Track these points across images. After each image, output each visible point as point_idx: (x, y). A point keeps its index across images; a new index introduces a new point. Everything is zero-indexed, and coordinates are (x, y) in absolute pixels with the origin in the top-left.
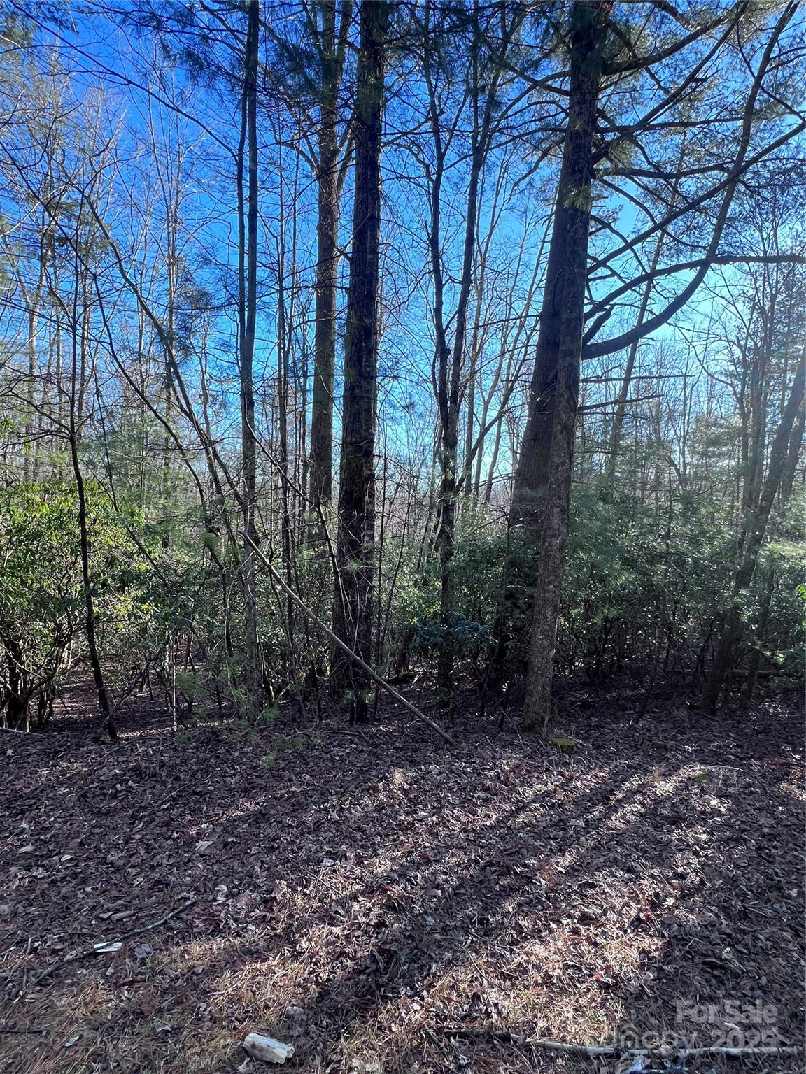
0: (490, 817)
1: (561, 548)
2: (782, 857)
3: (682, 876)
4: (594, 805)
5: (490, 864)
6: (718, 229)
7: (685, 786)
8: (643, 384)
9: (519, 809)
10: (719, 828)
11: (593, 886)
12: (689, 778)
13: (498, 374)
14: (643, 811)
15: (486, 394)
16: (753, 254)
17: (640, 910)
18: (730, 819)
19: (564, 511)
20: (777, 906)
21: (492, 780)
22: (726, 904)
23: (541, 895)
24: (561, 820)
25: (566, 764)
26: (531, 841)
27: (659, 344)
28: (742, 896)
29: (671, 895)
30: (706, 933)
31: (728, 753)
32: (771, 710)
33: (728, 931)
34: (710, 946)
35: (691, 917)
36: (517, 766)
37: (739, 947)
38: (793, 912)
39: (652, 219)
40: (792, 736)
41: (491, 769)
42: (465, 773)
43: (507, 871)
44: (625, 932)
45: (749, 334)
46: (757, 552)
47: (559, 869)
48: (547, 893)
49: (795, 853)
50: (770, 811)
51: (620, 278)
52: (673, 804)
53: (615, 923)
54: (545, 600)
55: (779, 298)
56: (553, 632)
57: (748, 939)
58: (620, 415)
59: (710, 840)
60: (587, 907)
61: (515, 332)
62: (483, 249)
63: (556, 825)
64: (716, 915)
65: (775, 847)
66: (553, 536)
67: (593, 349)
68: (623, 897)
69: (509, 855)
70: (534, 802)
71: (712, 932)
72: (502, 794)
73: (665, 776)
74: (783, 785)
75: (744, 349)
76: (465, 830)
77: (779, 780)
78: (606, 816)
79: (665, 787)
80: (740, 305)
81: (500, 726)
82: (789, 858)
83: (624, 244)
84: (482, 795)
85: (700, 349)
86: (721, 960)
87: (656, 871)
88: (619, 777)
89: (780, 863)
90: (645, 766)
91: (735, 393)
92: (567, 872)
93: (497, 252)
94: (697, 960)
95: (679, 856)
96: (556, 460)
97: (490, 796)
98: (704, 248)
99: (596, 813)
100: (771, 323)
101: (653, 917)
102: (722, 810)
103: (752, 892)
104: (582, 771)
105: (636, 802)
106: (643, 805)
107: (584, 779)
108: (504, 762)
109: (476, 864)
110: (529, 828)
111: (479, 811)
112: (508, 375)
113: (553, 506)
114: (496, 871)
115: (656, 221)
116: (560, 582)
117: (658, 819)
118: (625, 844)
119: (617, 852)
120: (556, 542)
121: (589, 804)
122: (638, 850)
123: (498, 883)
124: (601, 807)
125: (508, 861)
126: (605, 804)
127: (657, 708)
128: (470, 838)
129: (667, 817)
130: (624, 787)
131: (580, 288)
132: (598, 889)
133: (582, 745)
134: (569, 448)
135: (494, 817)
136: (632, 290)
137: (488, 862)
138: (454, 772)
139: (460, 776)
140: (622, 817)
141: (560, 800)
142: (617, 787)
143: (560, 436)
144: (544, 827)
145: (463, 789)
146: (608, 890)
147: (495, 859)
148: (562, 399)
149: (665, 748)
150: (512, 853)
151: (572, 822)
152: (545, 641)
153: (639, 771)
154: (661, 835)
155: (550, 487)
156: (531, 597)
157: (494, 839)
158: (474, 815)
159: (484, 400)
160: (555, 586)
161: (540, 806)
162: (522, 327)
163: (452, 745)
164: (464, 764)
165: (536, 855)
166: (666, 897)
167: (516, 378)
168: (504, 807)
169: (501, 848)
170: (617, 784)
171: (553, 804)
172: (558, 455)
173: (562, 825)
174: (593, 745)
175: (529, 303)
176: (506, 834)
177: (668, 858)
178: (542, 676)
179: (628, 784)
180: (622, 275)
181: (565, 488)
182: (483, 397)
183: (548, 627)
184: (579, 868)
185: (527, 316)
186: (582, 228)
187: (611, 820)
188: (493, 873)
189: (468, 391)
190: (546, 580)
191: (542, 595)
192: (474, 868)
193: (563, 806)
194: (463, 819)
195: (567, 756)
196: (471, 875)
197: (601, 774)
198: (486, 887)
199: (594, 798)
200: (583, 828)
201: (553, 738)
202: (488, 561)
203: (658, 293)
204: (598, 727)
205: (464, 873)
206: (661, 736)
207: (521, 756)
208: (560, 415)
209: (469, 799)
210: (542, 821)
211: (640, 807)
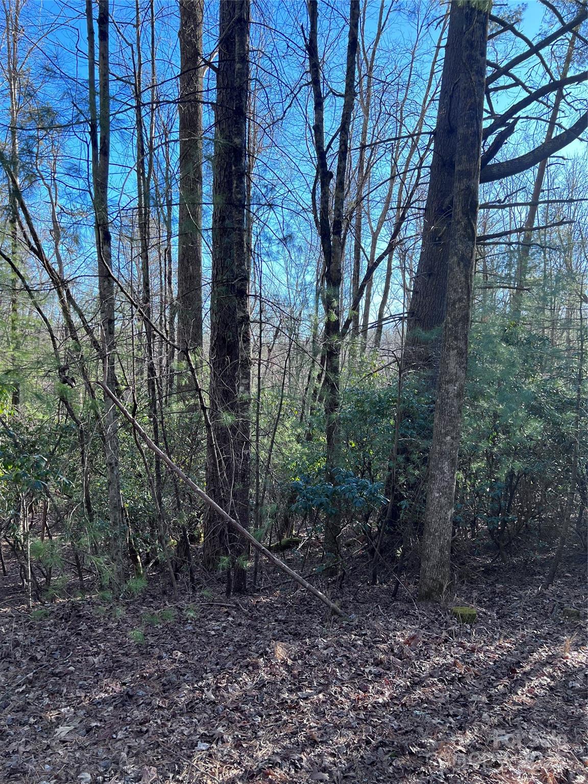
0: (382, 694)
1: (459, 395)
4: (498, 679)
5: (383, 744)
8: (552, 209)
9: (415, 684)
11: (496, 765)
13: (388, 201)
14: (552, 684)
15: (375, 225)
19: (462, 353)
21: (384, 653)
23: (438, 776)
24: (461, 696)
25: (469, 634)
26: (428, 718)
27: (570, 163)
29: (581, 773)
36: (413, 638)
39: (561, 20)
41: (384, 642)
42: (354, 646)
43: (401, 751)
47: (460, 748)
48: (445, 774)
51: (525, 88)
54: (442, 454)
56: (451, 489)
58: (527, 245)
61: (406, 152)
62: (369, 57)
63: (456, 701)
66: (448, 382)
67: (495, 170)
68: (529, 776)
69: (404, 734)
70: (432, 676)
72: (396, 668)
73: (576, 647)
76: (354, 708)
78: (512, 691)
79: (576, 658)
81: (394, 595)
83: (528, 48)
84: (374, 669)
87: (565, 748)
88: (526, 648)
90: (556, 635)
92: (468, 751)
93: (386, 60)
96: (453, 296)
97: (382, 671)
99: (501, 687)
104: (484, 642)
105: (545, 675)
106: (552, 677)
107: (488, 651)
108: (398, 633)
109: (367, 744)
110: (426, 705)
111: (371, 687)
112: (399, 202)
113: (449, 348)
114: (389, 751)
115: (565, 21)
116: (458, 433)
117: (570, 692)
118: (533, 720)
119: (524, 729)
120: (453, 389)
121: (493, 677)
122: (546, 726)
123: (391, 764)
124: (506, 681)
125: (403, 740)
126: (511, 678)
127: (569, 572)
128: (360, 717)
129: (579, 690)
130: (531, 659)
131: (478, 99)
132: (501, 768)
133: (485, 613)
134: (467, 283)
135: (387, 694)
136: (538, 101)
137: (380, 742)
138: (342, 646)
139: (349, 650)
140: (529, 691)
141: (460, 674)
142: (524, 658)
143: (457, 269)
144: (443, 704)
145: (352, 663)
146: (513, 769)
147: (388, 739)
148: (459, 227)
149: (578, 615)
150: (407, 732)
151: (474, 698)
152: (442, 500)
153: (549, 641)
154: (572, 709)
155: (446, 327)
156: (427, 450)
157: (387, 718)
158: (364, 692)
159: (372, 231)
160: (452, 438)
161: (439, 680)
162: (414, 146)
163: (340, 616)
164: (353, 637)
165: (433, 734)
166: (576, 774)
167: (408, 205)
168: (398, 683)
169: (395, 727)
170: (524, 655)
171: (453, 678)
172: (455, 291)
173: (462, 701)
174: (497, 613)
175: (422, 119)
176: (401, 712)
177: (578, 733)
178: (440, 538)
179: (536, 655)
180: (527, 84)
181: (463, 328)
182: (372, 228)
183: (446, 484)
184: (481, 746)
185: (420, 133)
186: (480, 29)
187: (517, 694)
188: (386, 754)
189: (354, 222)
190: (443, 431)
191: (438, 447)
192: (365, 749)
193: (463, 680)
194: (353, 697)
195: (468, 626)
196: (362, 757)
197: (506, 644)
198: (378, 769)
199: (499, 671)
200: (486, 704)
201: (452, 607)
202: (378, 412)
203: (569, 104)
204: (503, 594)
205: (354, 754)
206: (574, 603)
207: (417, 626)
208: (456, 245)
209: (359, 675)
210: (440, 697)
211: (549, 680)
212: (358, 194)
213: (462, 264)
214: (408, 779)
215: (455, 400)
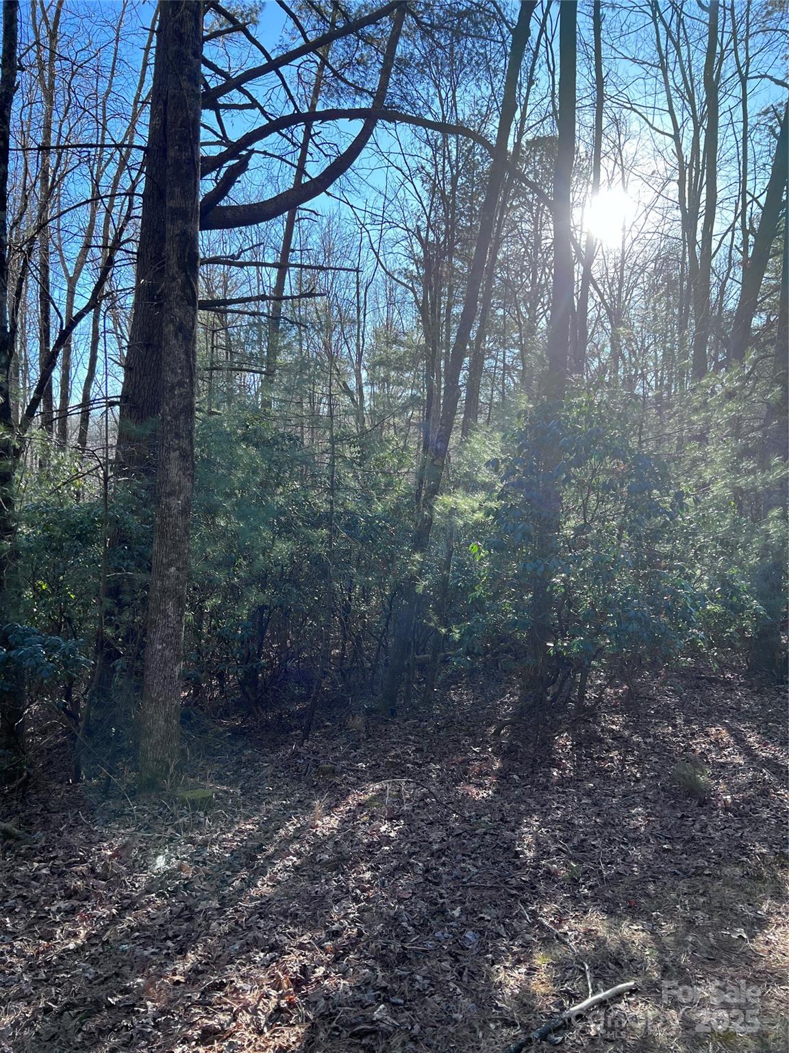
0: (75, 935)
1: (185, 512)
2: (449, 874)
3: (337, 934)
4: (235, 872)
5: (69, 1006)
6: (385, 73)
7: (352, 816)
8: (306, 276)
9: (123, 910)
10: (384, 860)
11: (220, 987)
12: (359, 805)
13: (89, 235)
14: (298, 862)
15: (71, 267)
16: (429, 117)
17: (281, 997)
18: (399, 844)
19: (186, 456)
20: (438, 934)
21: (83, 877)
22: (384, 952)
23: (144, 1026)
24: (187, 908)
25: (199, 825)
26: (138, 951)
27: (325, 221)
28: (403, 937)
29: (321, 963)
30: (359, 996)
31: (407, 761)
32: (456, 699)
33: (384, 984)
34: (361, 1012)
35: (342, 982)
36: (124, 847)
37: (393, 1000)
38: (454, 936)
39: (304, 35)
40: (473, 726)
41: (83, 861)
42: (36, 878)
43: (98, 1005)
44: (261, 1033)
45: (429, 226)
46: (431, 508)
47: (177, 978)
48: (154, 1019)
49: (463, 865)
50: (442, 822)
51: (264, 113)
52: (336, 843)
53: (248, 1025)
54: (164, 591)
55: (460, 181)
56: (178, 637)
57: (405, 986)
58: (275, 318)
59: (374, 877)
60: (210, 1019)
61: (112, 169)
62: (51, 19)
63: (179, 917)
64: (373, 969)
65: (444, 864)
66: (170, 494)
67: (229, 214)
68: (261, 987)
69: (102, 983)
70: (148, 892)
71: (366, 992)
72: (97, 895)
73: (329, 810)
74: (461, 788)
75: (424, 243)
76: (30, 968)
77: (457, 782)
78: (250, 883)
79: (328, 824)
80: (418, 183)
81: (106, 792)
82: (455, 872)
83: (265, 61)
84: (63, 905)
85: (375, 235)
86: (373, 1022)
87: (305, 939)
88: (269, 827)
89: (448, 881)
90: (307, 801)
91: (417, 301)
92: (188, 979)
93: (74, 29)
94: (345, 1034)
95: (336, 909)
96: (170, 378)
97: (76, 903)
98: (371, 94)
99: (237, 883)
100: (453, 213)
101: (296, 999)
102: (392, 834)
103: (414, 926)
104: (221, 829)
105: (291, 854)
106: (298, 854)
107: (224, 840)
108: (105, 844)
109: (45, 1014)
110: (137, 934)
111: (59, 931)
112: (106, 238)
113: (169, 448)
114: (79, 1013)
115: (309, 39)
116: (185, 562)
117: (317, 868)
118: (271, 914)
119: (259, 928)
120: (177, 503)
121: (228, 873)
122: (286, 917)
123: (80, 1030)
124: (244, 874)
125: (99, 992)
126: (249, 867)
127: (329, 720)
128: (39, 978)
129: (328, 862)
130: (276, 837)
131: (192, 116)
132: (227, 989)
133: (225, 792)
134: (188, 361)
135: (83, 933)
136: (281, 134)
137: (66, 1005)
138: (17, 882)
139: (27, 886)
140: (271, 879)
141: (187, 879)
142: (268, 839)
143: (174, 342)
144: (161, 925)
145: (30, 903)
146: (242, 985)
147: (79, 996)
148: (174, 284)
149: (333, 772)
150: (106, 979)
151: (203, 905)
152: (167, 653)
153: (300, 810)
154: (317, 888)
155: (163, 420)
156: (146, 587)
157: (80, 967)
158: (48, 941)
159: (67, 275)
160: (178, 569)
161: (157, 896)
162: (123, 164)
163: (18, 839)
164: (36, 865)
165: (144, 971)
166: (315, 967)
167: (117, 244)
168: (100, 913)
169: (90, 977)
170: (268, 835)
171: (177, 888)
172: (173, 371)
173: (188, 914)
174: (241, 789)
175: (132, 125)
176: (101, 953)
177: (322, 916)
178: (165, 704)
179: (282, 832)
180: (266, 109)
181: (186, 423)
182: (66, 270)
183: (171, 631)
184: (205, 967)
185: (131, 146)
186: (191, 20)
187: (256, 886)
188: (74, 1018)
189: (36, 258)
190: (165, 561)
191: (159, 583)
192: (43, 1020)
193: (190, 886)
194: (30, 951)
195: (202, 814)
196: (37, 1033)
197: (248, 827)
198: (60, 1044)
199: (236, 863)
200: (217, 909)
201: (182, 793)
202: (79, 537)
203: (317, 146)
204: (251, 763)
205: (25, 1033)
206: (331, 757)
207: (133, 829)
208: (171, 309)
209: (41, 918)
210: (158, 917)
211: (295, 859)
212: (40, 216)
213: (180, 336)
214: (103, 1043)
215: (180, 519)
